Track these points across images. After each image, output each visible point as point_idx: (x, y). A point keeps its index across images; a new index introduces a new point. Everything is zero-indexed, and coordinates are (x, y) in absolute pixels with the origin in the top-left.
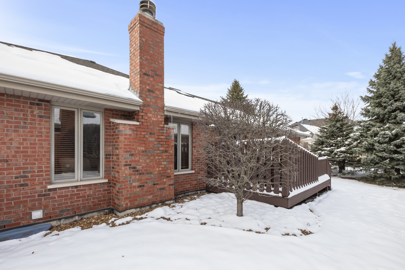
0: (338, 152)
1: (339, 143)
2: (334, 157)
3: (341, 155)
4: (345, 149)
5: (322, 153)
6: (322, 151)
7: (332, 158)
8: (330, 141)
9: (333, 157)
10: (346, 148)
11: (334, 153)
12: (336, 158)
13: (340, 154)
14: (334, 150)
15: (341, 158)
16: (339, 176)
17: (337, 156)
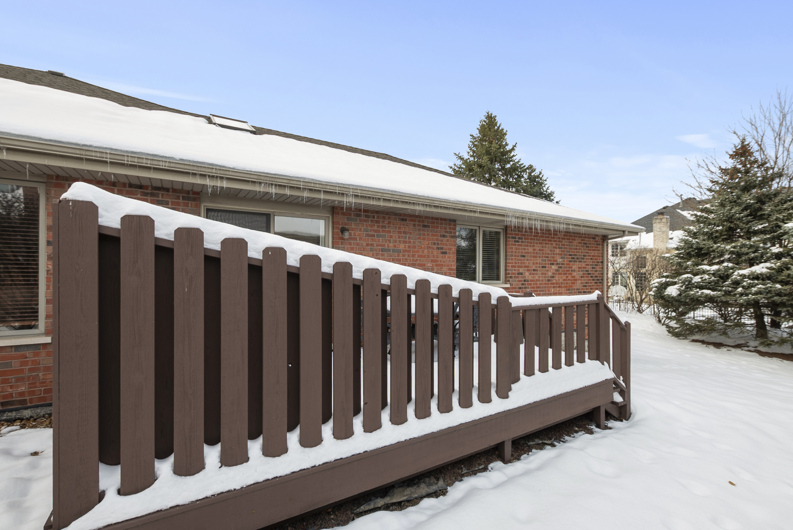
0: (744, 276)
1: (750, 250)
2: (730, 292)
3: (752, 286)
4: (767, 268)
5: (693, 282)
6: (695, 275)
7: (723, 295)
8: (720, 246)
9: (727, 293)
10: (773, 265)
11: (732, 280)
12: (736, 294)
13: (750, 283)
14: (731, 271)
15: (753, 295)
16: (752, 349)
17: (740, 290)
